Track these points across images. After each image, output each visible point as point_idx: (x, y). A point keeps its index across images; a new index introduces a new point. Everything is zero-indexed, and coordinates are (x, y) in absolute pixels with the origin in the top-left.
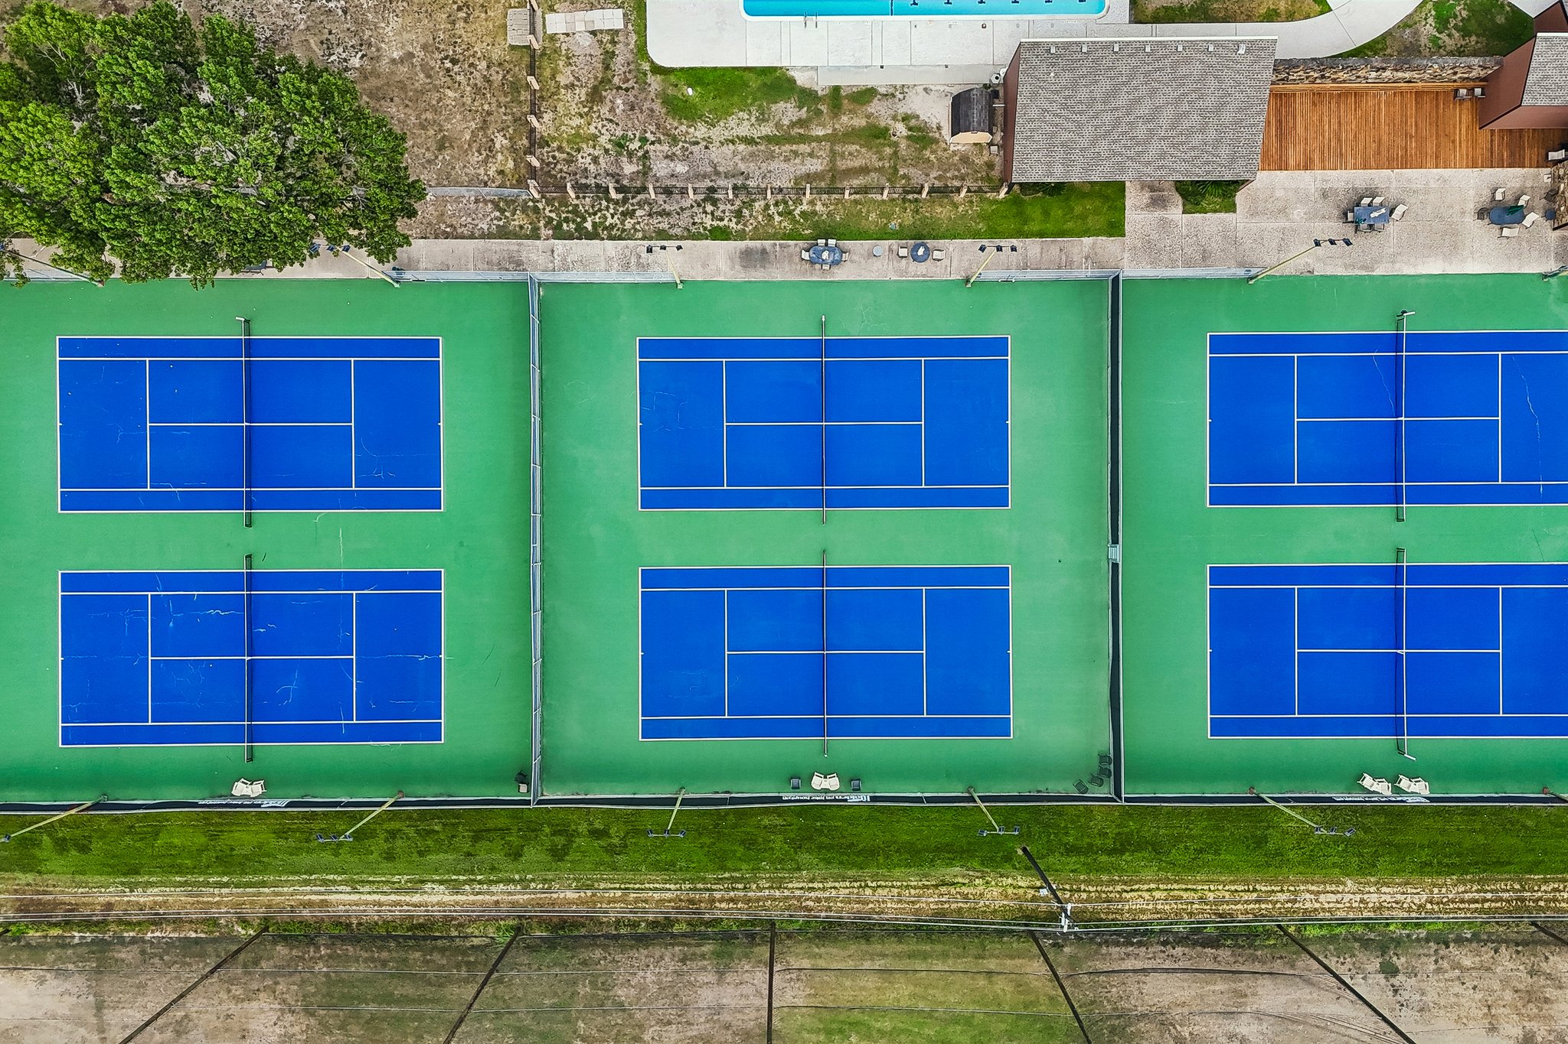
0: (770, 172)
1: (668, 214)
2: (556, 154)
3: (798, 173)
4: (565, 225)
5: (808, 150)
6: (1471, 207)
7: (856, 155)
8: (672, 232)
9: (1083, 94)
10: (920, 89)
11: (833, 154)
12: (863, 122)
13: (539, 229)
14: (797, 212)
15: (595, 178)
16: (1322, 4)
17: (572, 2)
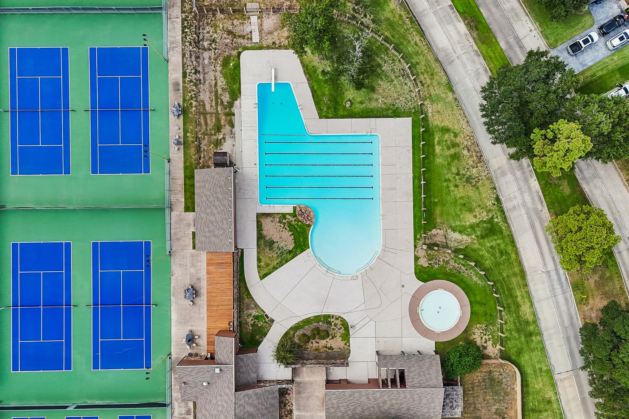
1: (191, 57)
3: (205, 102)
4: (186, 22)
5: (213, 105)
6: (194, 328)
7: (211, 121)
8: (185, 59)
10: (234, 143)
11: (212, 114)
12: (222, 124)
13: (185, 13)
14: (192, 101)
16: (263, 277)
17: (261, 25)
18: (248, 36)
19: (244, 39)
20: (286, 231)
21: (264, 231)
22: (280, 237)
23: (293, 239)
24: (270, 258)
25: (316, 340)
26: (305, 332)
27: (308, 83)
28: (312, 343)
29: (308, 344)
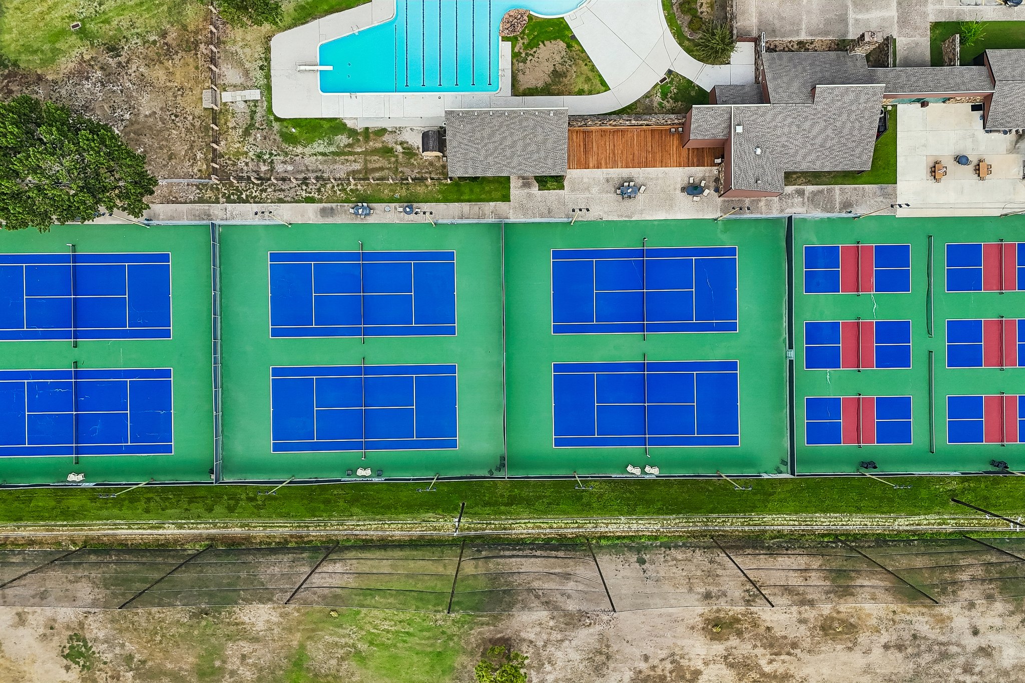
0: (335, 169)
1: (284, 191)
2: (227, 161)
3: (349, 170)
4: (232, 196)
5: (353, 159)
6: (679, 186)
7: (377, 161)
8: (285, 199)
9: (478, 135)
10: (408, 129)
11: (366, 161)
12: (380, 145)
13: (219, 198)
14: (348, 189)
15: (247, 173)
16: (606, 87)
17: (235, 87)
18: (251, 105)
19: (255, 111)
21: (538, 86)
23: (551, 42)
24: (577, 76)
25: (698, 7)
26: (686, 24)
27: (319, 18)
28: (702, 13)
29: (703, 19)
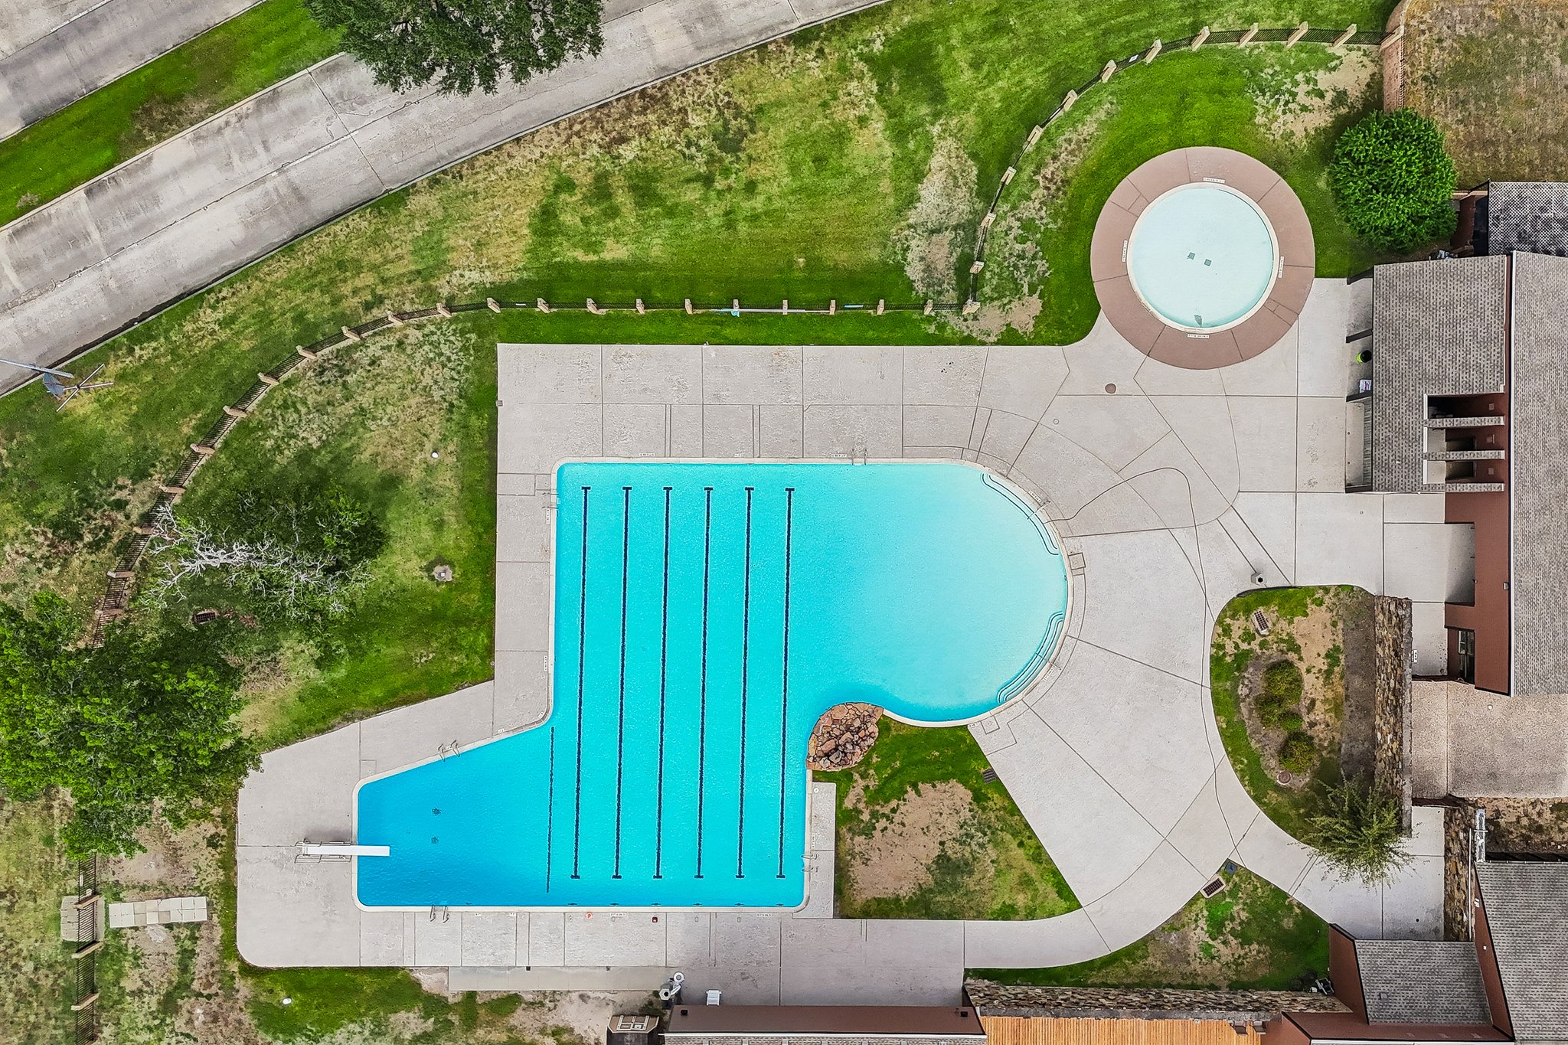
10: (575, 996)
16: (1069, 900)
17: (143, 889)
18: (182, 936)
19: (193, 950)
20: (903, 809)
21: (902, 893)
22: (925, 831)
23: (934, 786)
24: (999, 873)
25: (1304, 710)
26: (1272, 749)
27: (361, 719)
28: (1312, 725)
29: (1316, 741)
